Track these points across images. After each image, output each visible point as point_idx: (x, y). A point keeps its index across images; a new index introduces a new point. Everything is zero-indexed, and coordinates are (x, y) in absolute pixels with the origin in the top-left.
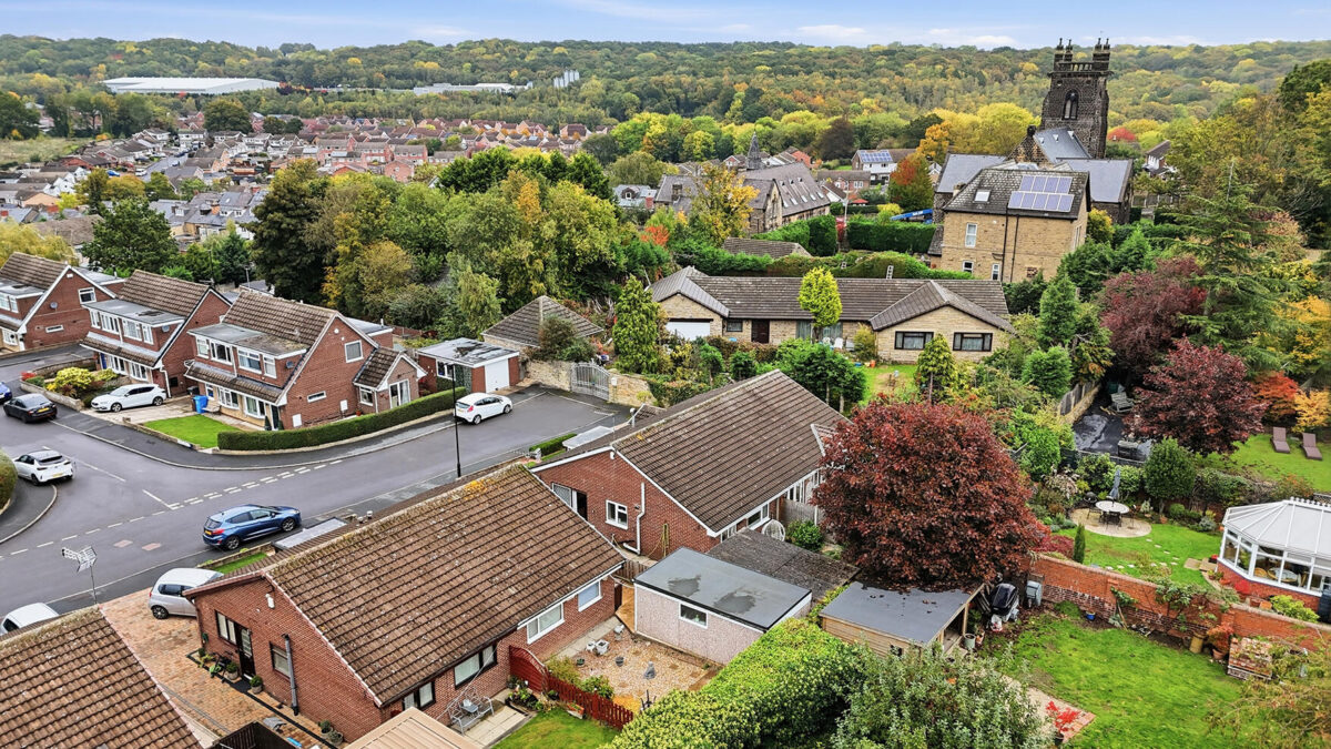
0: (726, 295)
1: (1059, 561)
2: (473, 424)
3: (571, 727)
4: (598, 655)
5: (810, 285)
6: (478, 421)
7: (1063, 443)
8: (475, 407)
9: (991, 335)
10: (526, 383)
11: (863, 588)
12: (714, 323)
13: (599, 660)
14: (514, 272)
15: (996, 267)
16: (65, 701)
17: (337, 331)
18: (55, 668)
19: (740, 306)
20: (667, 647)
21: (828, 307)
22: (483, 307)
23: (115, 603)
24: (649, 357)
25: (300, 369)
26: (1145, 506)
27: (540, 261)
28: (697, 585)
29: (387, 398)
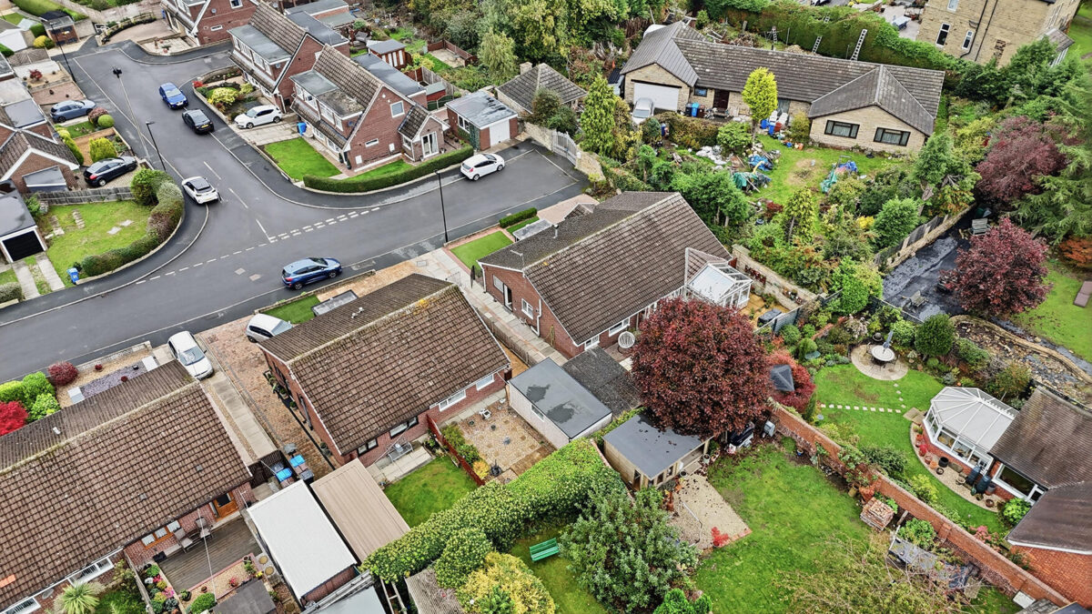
0: (700, 62)
1: (790, 414)
2: (473, 180)
3: (450, 471)
4: (484, 418)
5: (753, 83)
6: (477, 178)
7: (872, 292)
8: (475, 169)
9: (910, 133)
10: (522, 138)
11: (639, 422)
12: (682, 90)
13: (483, 423)
14: (529, 27)
15: (970, 34)
16: (182, 439)
17: (384, 96)
18: (177, 419)
19: (708, 74)
20: (526, 422)
21: (763, 105)
22: (499, 64)
23: (230, 326)
24: (606, 142)
25: (359, 126)
26: (912, 354)
27: (551, 18)
28: (545, 392)
29: (420, 146)
